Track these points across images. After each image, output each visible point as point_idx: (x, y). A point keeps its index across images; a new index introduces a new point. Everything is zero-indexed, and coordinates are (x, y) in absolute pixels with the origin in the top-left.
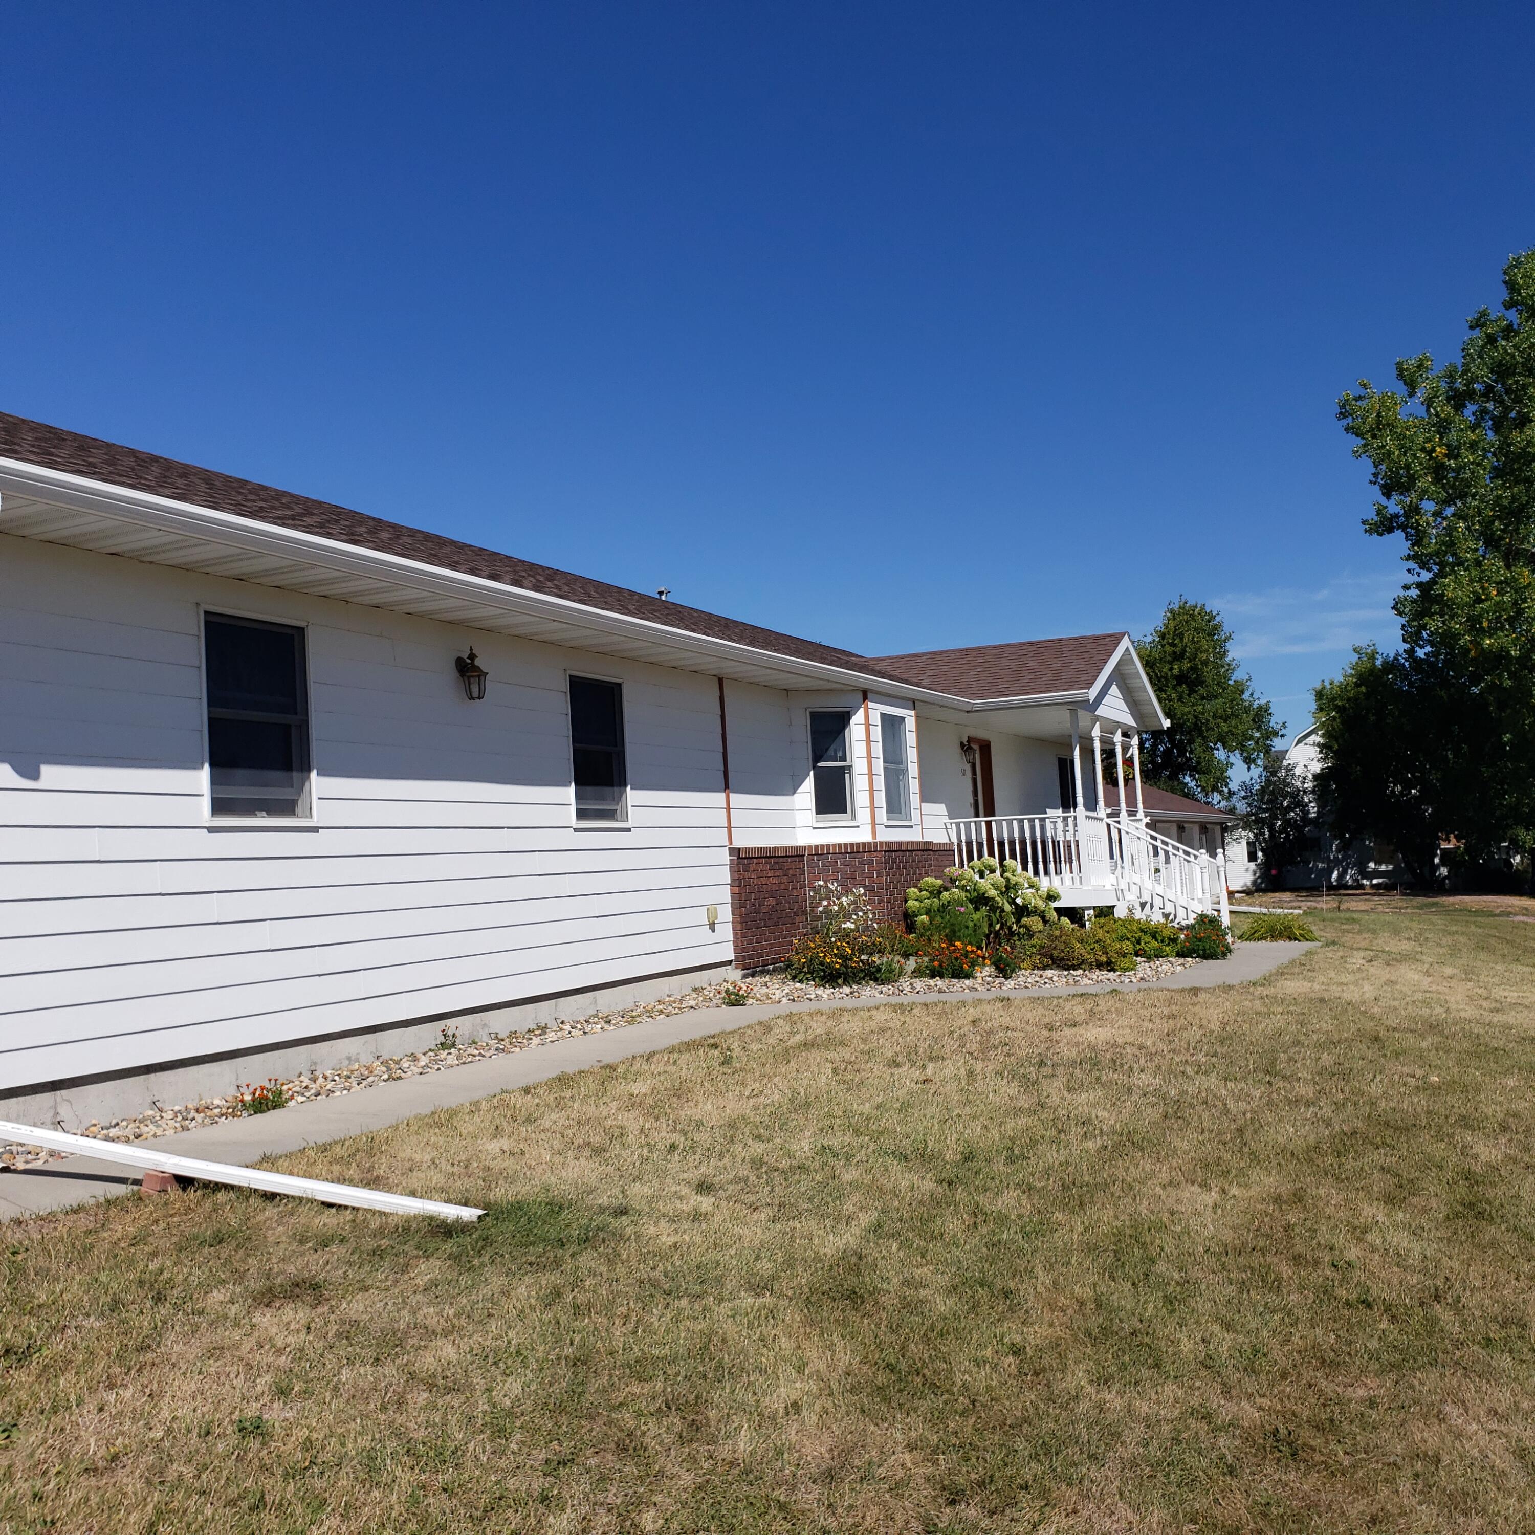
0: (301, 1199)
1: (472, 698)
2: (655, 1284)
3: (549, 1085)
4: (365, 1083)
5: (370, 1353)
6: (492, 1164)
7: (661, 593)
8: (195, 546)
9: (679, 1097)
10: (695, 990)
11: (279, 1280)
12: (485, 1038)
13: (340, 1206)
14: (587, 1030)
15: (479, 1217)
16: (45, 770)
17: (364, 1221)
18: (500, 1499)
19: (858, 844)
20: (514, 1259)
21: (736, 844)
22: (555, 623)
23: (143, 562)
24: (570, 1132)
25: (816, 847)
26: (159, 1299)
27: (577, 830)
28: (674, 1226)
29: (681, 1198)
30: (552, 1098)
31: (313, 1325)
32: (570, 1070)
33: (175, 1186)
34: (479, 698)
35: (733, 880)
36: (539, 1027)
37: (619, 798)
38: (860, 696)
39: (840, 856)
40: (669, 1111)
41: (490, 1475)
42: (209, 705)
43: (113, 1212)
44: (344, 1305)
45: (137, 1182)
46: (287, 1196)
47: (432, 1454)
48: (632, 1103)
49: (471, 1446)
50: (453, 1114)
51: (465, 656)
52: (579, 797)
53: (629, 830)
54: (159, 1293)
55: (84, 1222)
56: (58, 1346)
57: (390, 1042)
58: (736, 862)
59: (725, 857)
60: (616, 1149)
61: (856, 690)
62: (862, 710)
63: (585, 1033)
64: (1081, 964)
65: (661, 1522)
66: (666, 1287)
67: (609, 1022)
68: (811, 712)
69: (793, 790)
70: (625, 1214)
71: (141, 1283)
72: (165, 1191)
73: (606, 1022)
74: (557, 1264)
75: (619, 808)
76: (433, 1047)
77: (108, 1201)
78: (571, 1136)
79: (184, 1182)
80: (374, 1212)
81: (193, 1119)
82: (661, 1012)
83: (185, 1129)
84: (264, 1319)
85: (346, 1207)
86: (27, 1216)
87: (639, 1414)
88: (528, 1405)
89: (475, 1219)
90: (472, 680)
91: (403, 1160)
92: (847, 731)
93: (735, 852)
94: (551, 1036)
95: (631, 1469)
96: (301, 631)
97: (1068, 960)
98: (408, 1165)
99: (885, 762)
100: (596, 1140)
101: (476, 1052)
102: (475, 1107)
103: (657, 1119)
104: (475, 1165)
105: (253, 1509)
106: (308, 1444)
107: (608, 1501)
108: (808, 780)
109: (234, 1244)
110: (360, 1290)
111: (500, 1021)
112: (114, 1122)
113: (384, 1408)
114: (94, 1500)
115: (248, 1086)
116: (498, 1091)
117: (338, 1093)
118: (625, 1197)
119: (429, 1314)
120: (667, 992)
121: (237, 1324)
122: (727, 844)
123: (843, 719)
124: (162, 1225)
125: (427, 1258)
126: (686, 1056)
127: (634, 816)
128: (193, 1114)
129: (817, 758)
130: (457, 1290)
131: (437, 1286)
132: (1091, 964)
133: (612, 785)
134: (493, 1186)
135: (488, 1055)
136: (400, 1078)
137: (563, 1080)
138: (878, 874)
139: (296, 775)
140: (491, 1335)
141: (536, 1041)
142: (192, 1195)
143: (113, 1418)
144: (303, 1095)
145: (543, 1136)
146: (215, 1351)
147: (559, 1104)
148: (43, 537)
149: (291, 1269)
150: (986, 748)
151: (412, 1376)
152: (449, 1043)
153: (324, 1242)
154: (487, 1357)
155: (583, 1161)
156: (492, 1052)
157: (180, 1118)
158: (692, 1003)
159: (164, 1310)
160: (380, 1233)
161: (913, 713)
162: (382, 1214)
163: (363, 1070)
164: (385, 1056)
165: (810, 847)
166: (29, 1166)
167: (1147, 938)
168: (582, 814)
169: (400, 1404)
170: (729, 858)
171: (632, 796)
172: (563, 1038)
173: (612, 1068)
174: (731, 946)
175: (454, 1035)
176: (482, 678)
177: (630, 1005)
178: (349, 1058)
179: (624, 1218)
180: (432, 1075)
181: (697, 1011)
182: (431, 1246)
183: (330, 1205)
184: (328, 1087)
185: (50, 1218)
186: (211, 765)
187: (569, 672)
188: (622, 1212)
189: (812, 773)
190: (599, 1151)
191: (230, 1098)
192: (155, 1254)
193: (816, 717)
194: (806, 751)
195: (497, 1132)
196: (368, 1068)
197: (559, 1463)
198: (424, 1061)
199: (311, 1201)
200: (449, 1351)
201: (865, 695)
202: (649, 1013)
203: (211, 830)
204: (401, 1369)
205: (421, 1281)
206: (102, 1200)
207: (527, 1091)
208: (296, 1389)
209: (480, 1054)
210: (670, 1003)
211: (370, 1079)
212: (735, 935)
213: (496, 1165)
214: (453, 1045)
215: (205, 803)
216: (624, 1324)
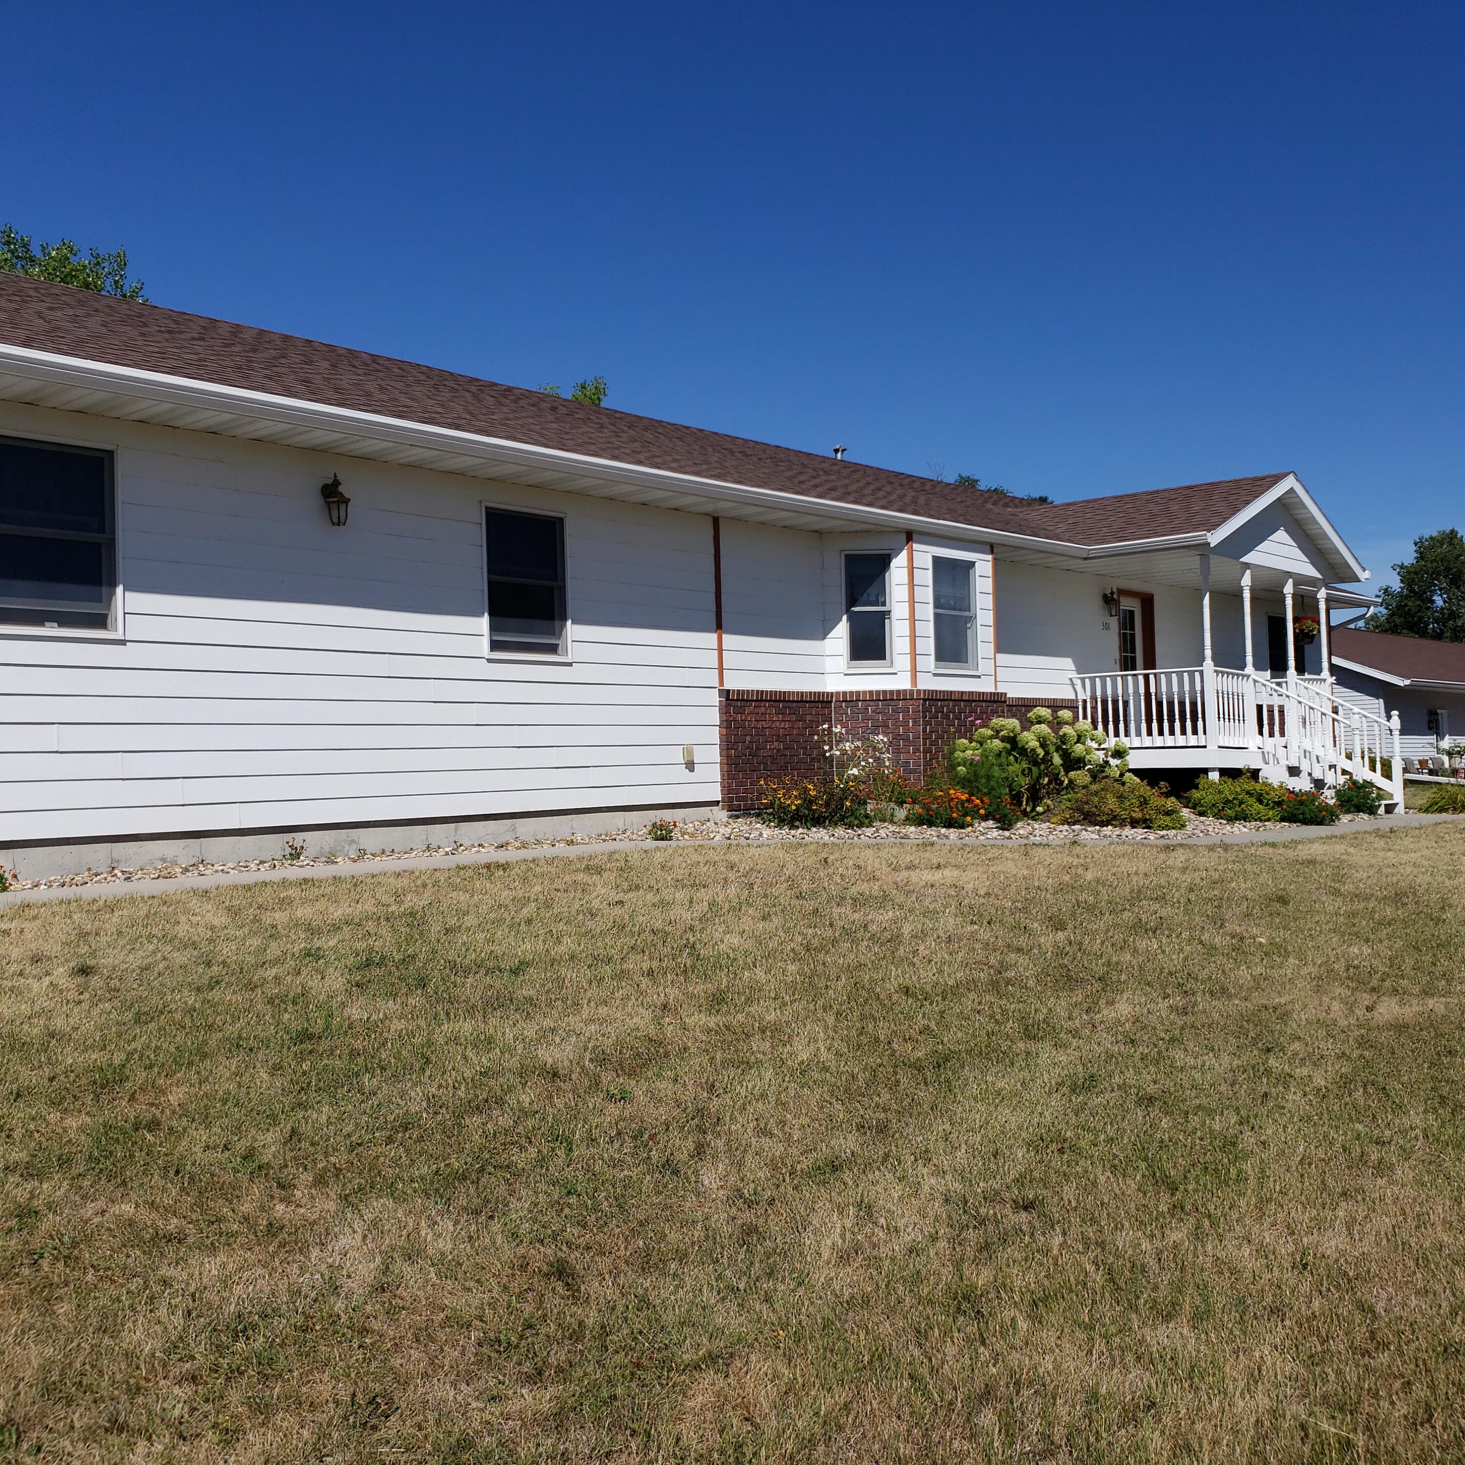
1: (333, 523)
7: (836, 451)
12: (351, 854)
19: (892, 692)
21: (727, 686)
25: (845, 693)
27: (490, 661)
35: (722, 721)
36: (429, 849)
37: (558, 632)
38: (904, 537)
39: (872, 703)
51: (330, 482)
52: (493, 628)
53: (568, 664)
57: (221, 848)
58: (724, 703)
59: (715, 699)
61: (898, 531)
62: (904, 554)
64: (1112, 819)
68: (846, 556)
69: (823, 634)
75: (553, 642)
90: (335, 505)
92: (887, 575)
93: (726, 694)
96: (110, 453)
97: (1099, 815)
99: (936, 606)
108: (841, 623)
122: (717, 685)
123: (883, 562)
127: (577, 652)
129: (852, 601)
132: (1124, 820)
133: (543, 619)
138: (915, 723)
150: (1147, 602)
152: (295, 854)
161: (990, 557)
164: (212, 861)
165: (838, 693)
167: (1252, 801)
168: (495, 646)
170: (718, 699)
171: (573, 631)
174: (718, 787)
175: (302, 848)
176: (343, 506)
187: (487, 504)
189: (845, 618)
193: (851, 560)
194: (840, 595)
201: (910, 536)
212: (722, 776)
214: (298, 857)
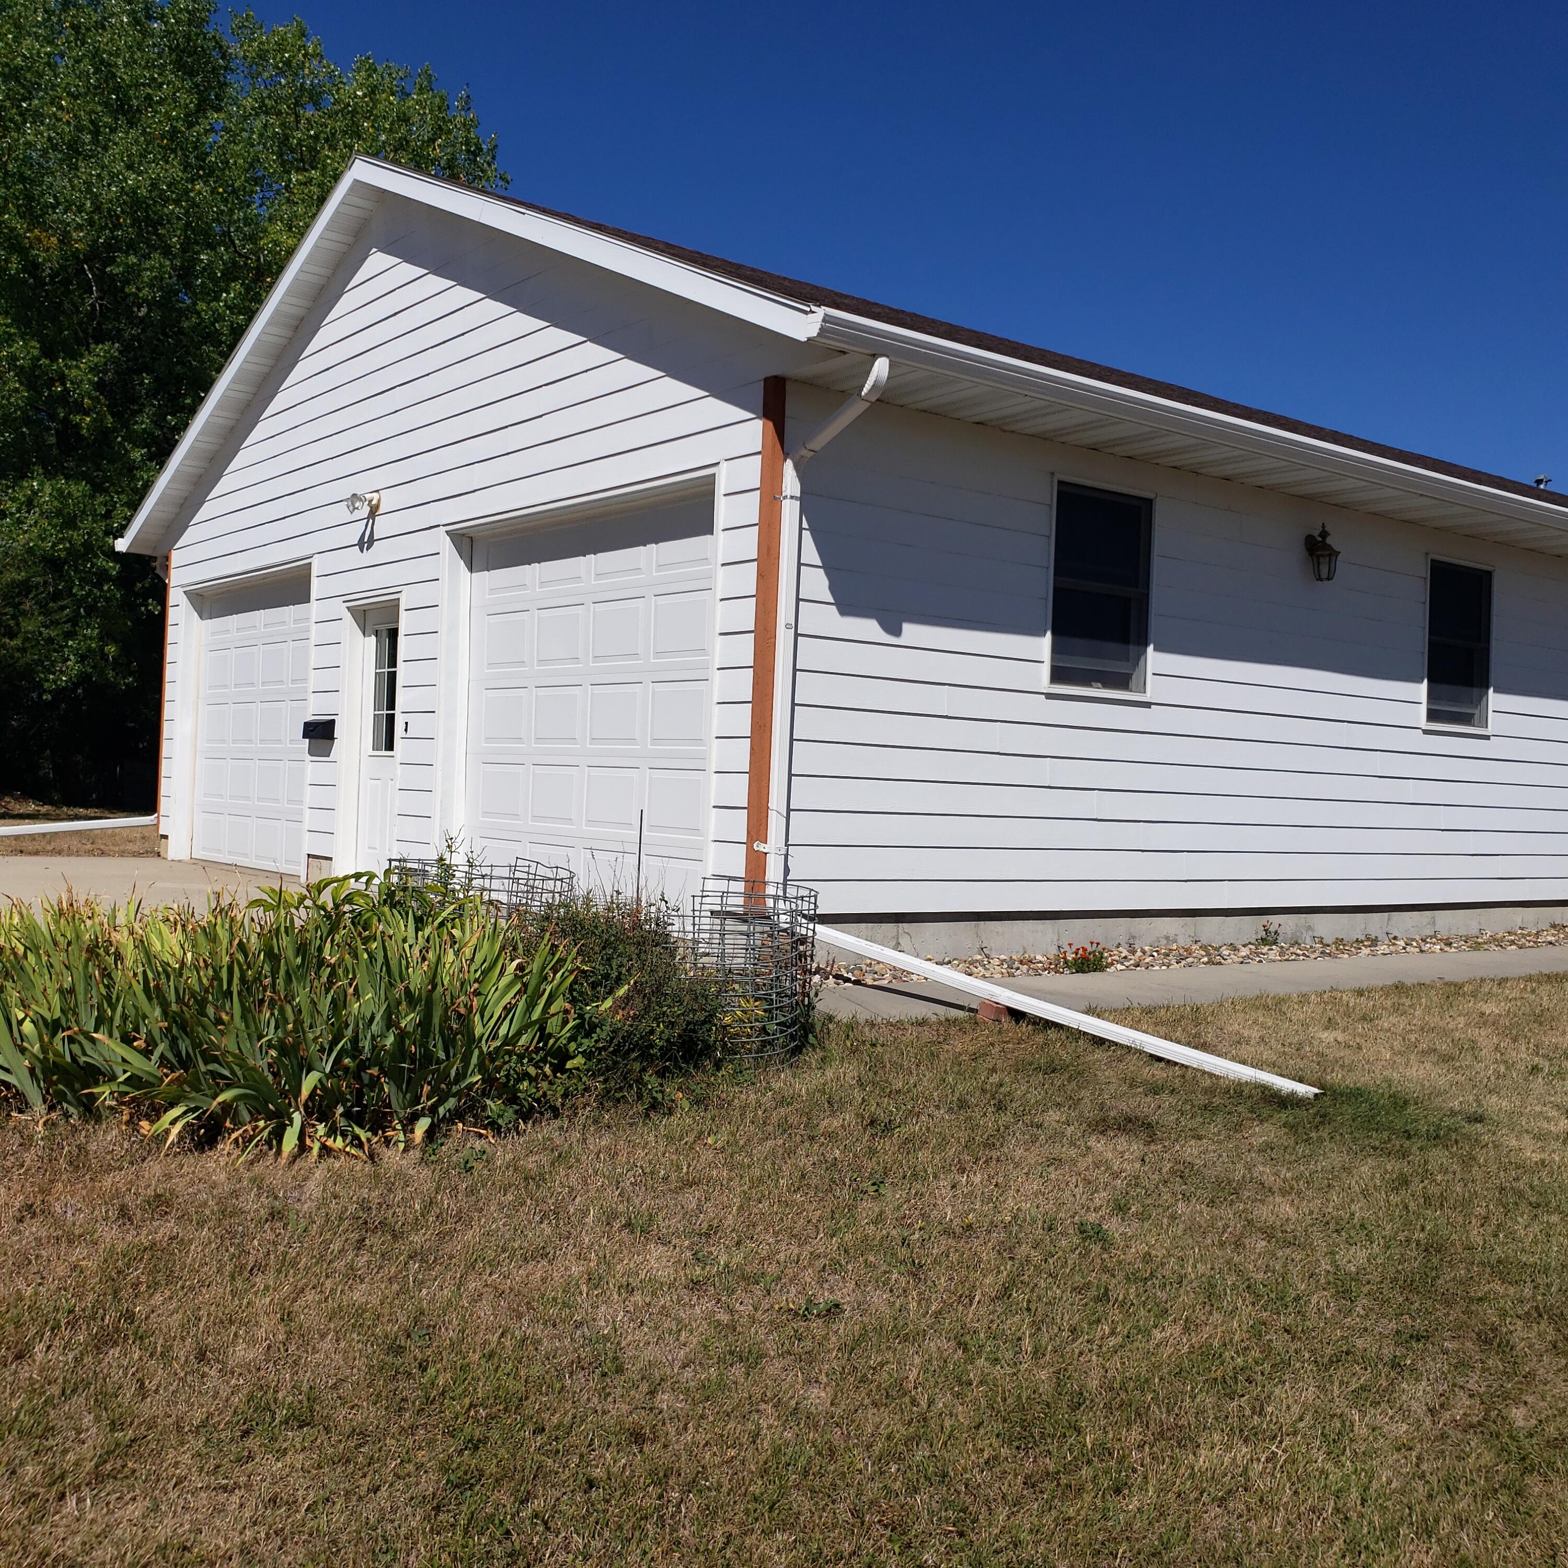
0: (1129, 1048)
1: (1320, 579)
2: (1520, 1194)
3: (1386, 991)
4: (1183, 962)
5: (1207, 1195)
6: (1327, 1051)
8: (1060, 412)
9: (1541, 1024)
10: (1554, 926)
11: (1112, 1114)
12: (1309, 941)
13: (1169, 1061)
14: (1424, 948)
15: (1316, 1095)
16: (907, 627)
17: (1194, 1078)
18: (1347, 1354)
20: (1354, 1141)
22: (1425, 499)
23: (1005, 431)
24: (1413, 1037)
26: (1000, 1107)
27: (1426, 732)
28: (1540, 1144)
29: (1548, 1119)
30: (1389, 1003)
31: (1146, 1158)
32: (1408, 982)
33: (1008, 1018)
34: (1328, 579)
36: (1368, 939)
37: (1480, 700)
40: (1529, 1034)
41: (1335, 1329)
42: (1055, 574)
43: (953, 1030)
44: (1178, 1147)
45: (971, 1010)
46: (1116, 1044)
47: (1273, 1296)
48: (1483, 1020)
49: (1314, 1299)
50: (1280, 1001)
51: (1316, 533)
52: (1431, 696)
53: (1487, 738)
54: (1000, 1102)
55: (927, 1034)
56: (914, 1127)
57: (1210, 928)
60: (1468, 1059)
63: (1422, 951)
65: (1534, 1422)
66: (1533, 1199)
67: (1450, 944)
70: (1480, 1122)
71: (984, 1091)
72: (999, 1021)
73: (1446, 944)
74: (1404, 1154)
75: (1477, 712)
76: (1253, 941)
77: (947, 1020)
78: (1413, 1040)
79: (1017, 1015)
80: (1204, 1072)
81: (1018, 969)
82: (1512, 943)
83: (1011, 975)
84: (1098, 1144)
85: (1176, 1064)
86: (879, 1019)
87: (1503, 1314)
88: (1375, 1277)
89: (1311, 1096)
90: (1321, 559)
91: (1230, 1033)
94: (1382, 948)
95: (1493, 1362)
96: (1149, 502)
98: (1237, 1038)
100: (1443, 1047)
101: (1299, 952)
102: (1304, 999)
103: (1515, 1040)
104: (1308, 1049)
105: (1098, 1299)
106: (1147, 1258)
107: (1469, 1386)
109: (1067, 1075)
110: (1193, 1137)
111: (1326, 926)
112: (947, 959)
113: (1222, 1244)
114: (954, 1257)
115: (1070, 945)
116: (1328, 988)
117: (1157, 968)
118: (1480, 1105)
119: (1264, 1171)
120: (1520, 924)
121: (1072, 1144)
124: (997, 1049)
125: (1262, 1121)
126: (1546, 988)
127: (1495, 723)
128: (1017, 964)
130: (1294, 1157)
131: (1272, 1149)
133: (1472, 686)
134: (1329, 1070)
135: (1313, 956)
136: (1220, 963)
137: (1399, 988)
139: (1132, 648)
140: (1332, 1204)
141: (1366, 951)
142: (1025, 1028)
143: (965, 1196)
144: (1122, 964)
145: (1382, 1034)
146: (1056, 1162)
147: (1397, 1009)
148: (919, 406)
149: (1123, 1106)
151: (1250, 1222)
152: (1268, 939)
153: (1155, 1090)
154: (1327, 1223)
155: (1428, 1066)
156: (1317, 954)
157: (1005, 966)
158: (1550, 938)
159: (1006, 1118)
160: (1210, 1091)
162: (1211, 1075)
163: (1181, 951)
164: (1204, 941)
166: (876, 983)
168: (1433, 715)
169: (1238, 1245)
171: (1495, 700)
172: (1397, 953)
173: (1459, 986)
175: (1276, 932)
176: (1333, 558)
177: (1475, 932)
178: (1167, 938)
179: (1478, 1125)
180: (1254, 965)
181: (1557, 949)
182: (1265, 1113)
183: (1160, 1059)
184: (1147, 960)
185: (898, 1025)
186: (1053, 633)
187: (1431, 556)
188: (1478, 1119)
190: (1446, 1059)
191: (1052, 957)
192: (994, 1070)
195: (1330, 1024)
196: (1186, 950)
197: (1411, 1337)
198: (1244, 952)
199: (1141, 1052)
200: (1287, 1210)
202: (1497, 941)
203: (1049, 696)
204: (1239, 1214)
205: (1257, 1141)
206: (943, 1019)
207: (1360, 993)
208: (1133, 1209)
209: (1304, 955)
210: (1523, 936)
211: (1190, 960)
213: (1333, 1053)
214: (1275, 943)
215: (1045, 670)
216: (1482, 1225)
